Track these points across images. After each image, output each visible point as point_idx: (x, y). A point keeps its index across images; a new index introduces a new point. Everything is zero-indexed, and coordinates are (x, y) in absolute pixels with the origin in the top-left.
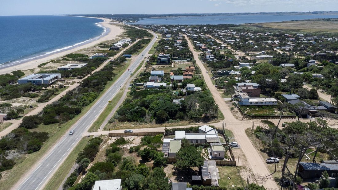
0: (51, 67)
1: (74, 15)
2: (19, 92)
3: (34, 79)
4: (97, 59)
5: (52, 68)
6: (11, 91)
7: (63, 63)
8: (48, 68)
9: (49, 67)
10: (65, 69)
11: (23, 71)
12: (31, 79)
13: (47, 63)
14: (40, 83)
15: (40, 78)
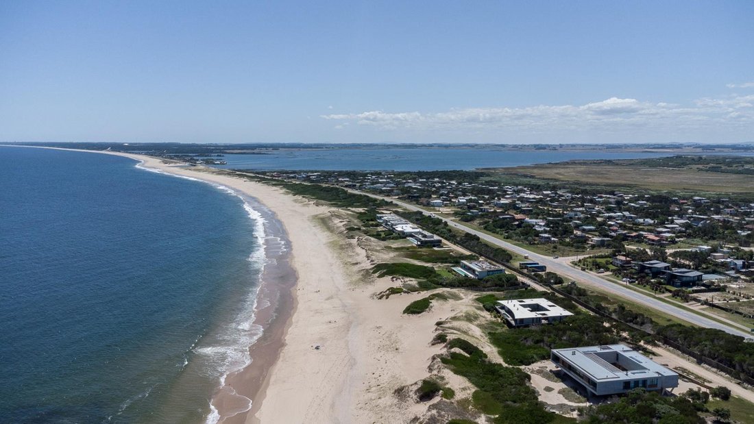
4: (500, 279)
13: (428, 301)
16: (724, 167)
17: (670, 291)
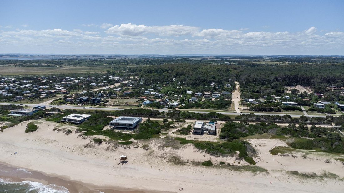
16: (24, 65)
17: (98, 105)
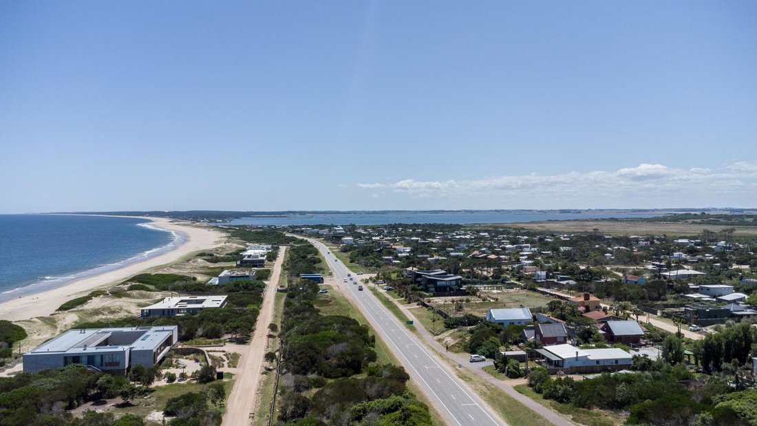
0: (109, 308)
1: (76, 213)
2: (44, 409)
3: (91, 350)
4: (236, 285)
5: (113, 312)
6: (7, 406)
7: (138, 298)
8: (100, 313)
9: (104, 309)
10: (166, 313)
11: (19, 324)
12: (80, 350)
13: (89, 297)
14: (117, 364)
15: (106, 343)
